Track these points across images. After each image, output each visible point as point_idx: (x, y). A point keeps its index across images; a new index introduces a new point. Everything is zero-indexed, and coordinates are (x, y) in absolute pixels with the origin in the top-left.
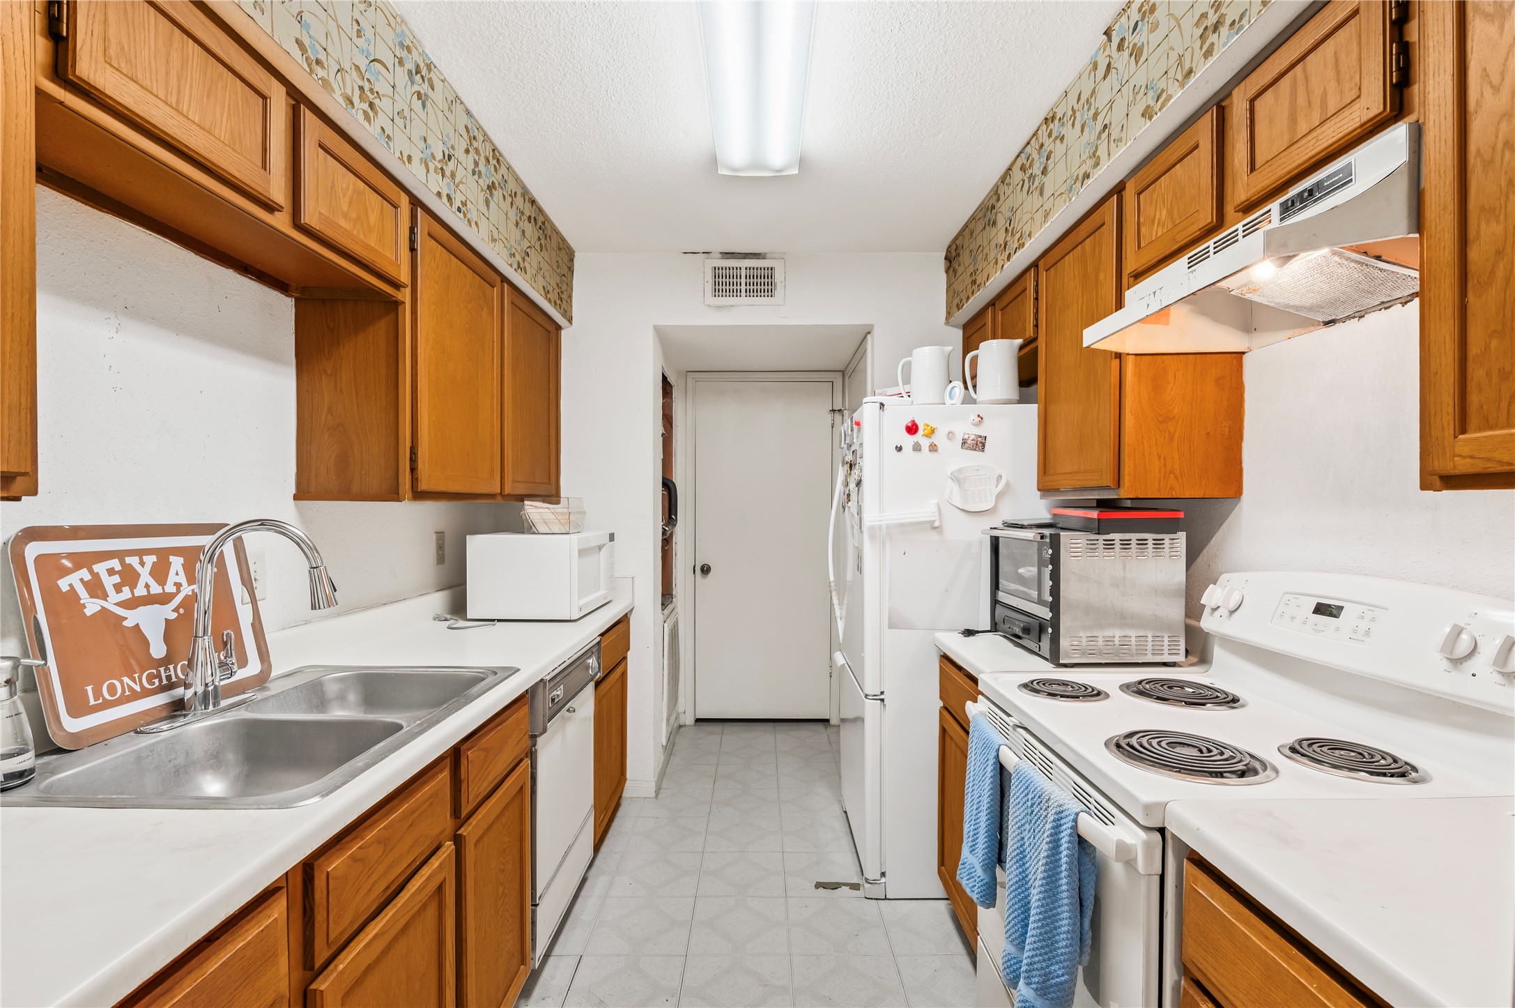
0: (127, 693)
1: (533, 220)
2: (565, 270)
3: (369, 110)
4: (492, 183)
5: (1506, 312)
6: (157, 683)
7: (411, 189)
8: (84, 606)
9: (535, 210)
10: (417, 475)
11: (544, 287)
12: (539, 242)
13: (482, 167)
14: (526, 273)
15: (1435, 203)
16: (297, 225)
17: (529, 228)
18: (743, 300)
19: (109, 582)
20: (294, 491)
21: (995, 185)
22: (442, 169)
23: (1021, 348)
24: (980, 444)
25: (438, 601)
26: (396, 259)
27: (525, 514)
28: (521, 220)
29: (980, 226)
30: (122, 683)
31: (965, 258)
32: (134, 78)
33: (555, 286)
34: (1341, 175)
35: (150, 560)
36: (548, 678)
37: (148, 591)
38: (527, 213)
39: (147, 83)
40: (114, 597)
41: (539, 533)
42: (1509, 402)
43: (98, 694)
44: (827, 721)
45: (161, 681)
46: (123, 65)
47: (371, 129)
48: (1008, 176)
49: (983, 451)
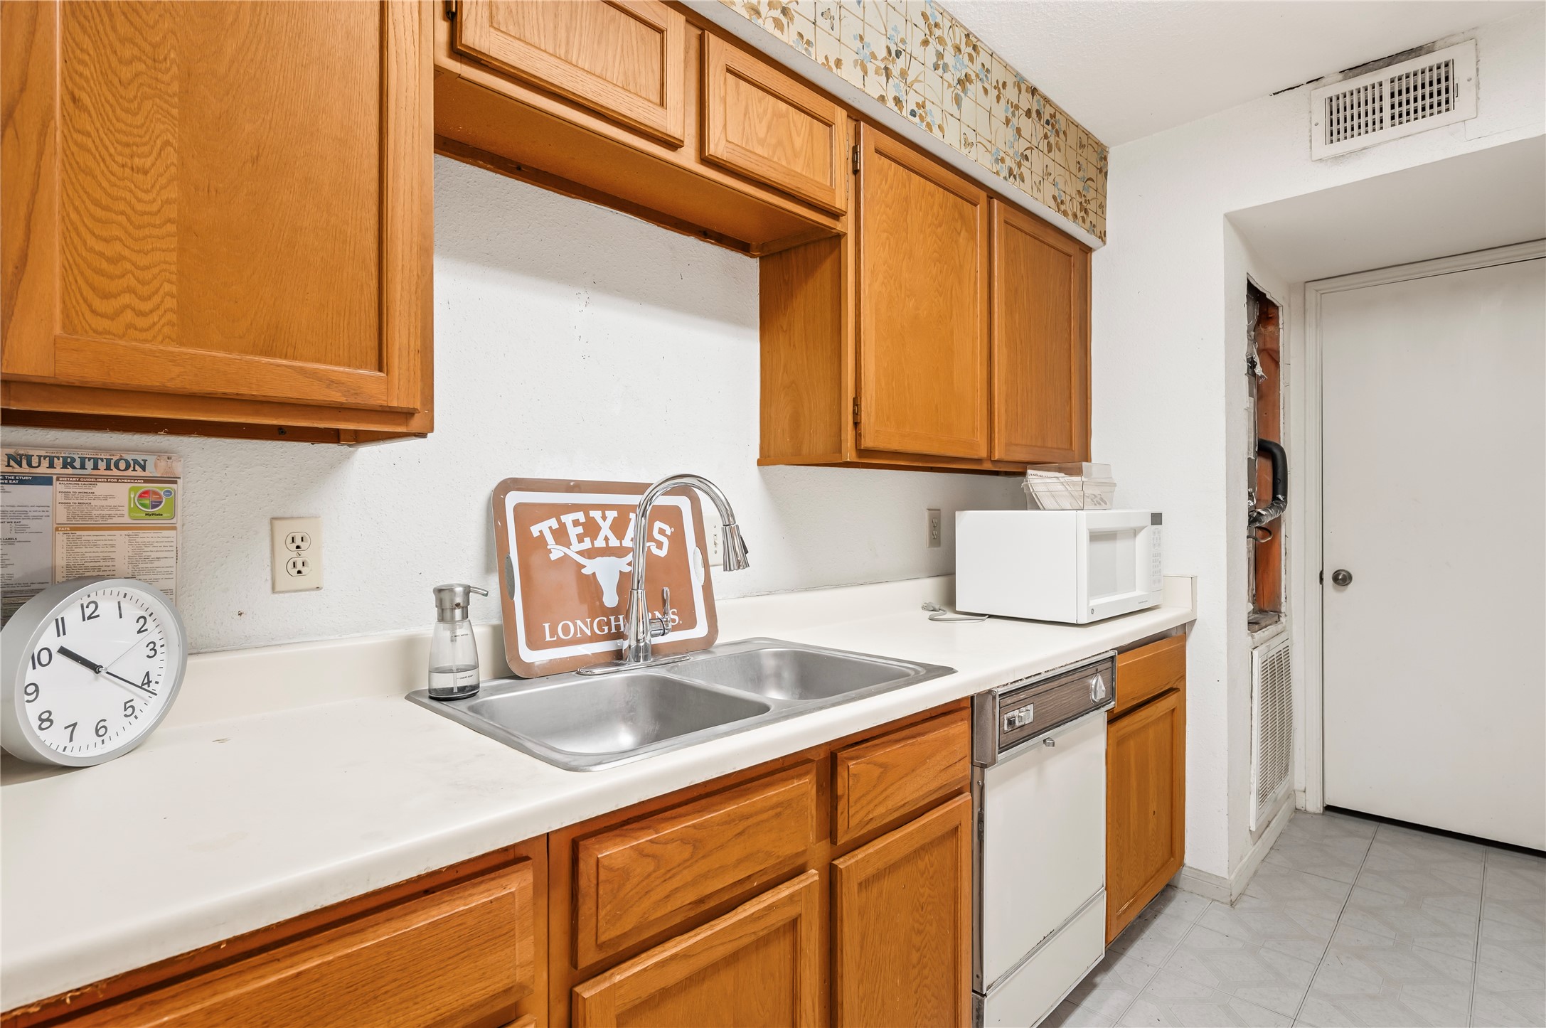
0: (579, 635)
1: (1034, 115)
2: (1092, 172)
3: (782, 17)
4: (966, 76)
6: (606, 631)
7: (850, 102)
8: (550, 551)
9: (1038, 101)
10: (861, 430)
11: (1054, 197)
12: (1046, 141)
13: (949, 58)
14: (1023, 181)
16: (706, 161)
17: (1027, 125)
18: (1389, 131)
19: (573, 532)
20: (758, 456)
22: (886, 69)
25: (928, 588)
26: (831, 184)
27: (1027, 485)
28: (1014, 115)
30: (575, 625)
32: (522, 38)
33: (1074, 194)
35: (611, 515)
36: (1001, 691)
37: (607, 543)
38: (1025, 105)
39: (535, 40)
40: (576, 546)
41: (1045, 509)
43: (553, 632)
45: (610, 629)
46: (511, 27)
47: (784, 38)
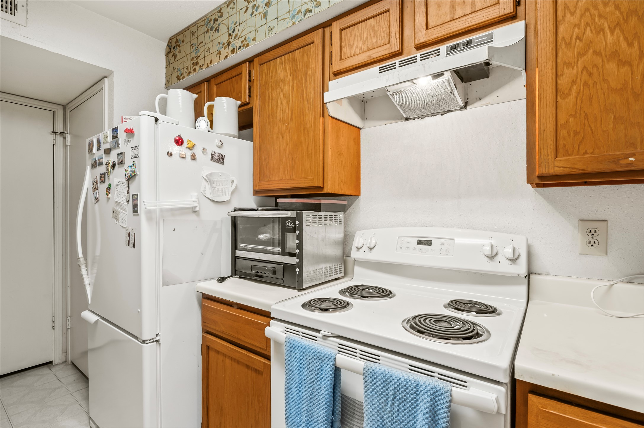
5: (577, 107)
15: (544, 56)
21: (219, 6)
23: (240, 106)
24: (220, 159)
29: (202, 30)
31: (186, 48)
34: (486, 38)
42: (579, 145)
44: (51, 363)
48: (233, 3)
49: (223, 164)
